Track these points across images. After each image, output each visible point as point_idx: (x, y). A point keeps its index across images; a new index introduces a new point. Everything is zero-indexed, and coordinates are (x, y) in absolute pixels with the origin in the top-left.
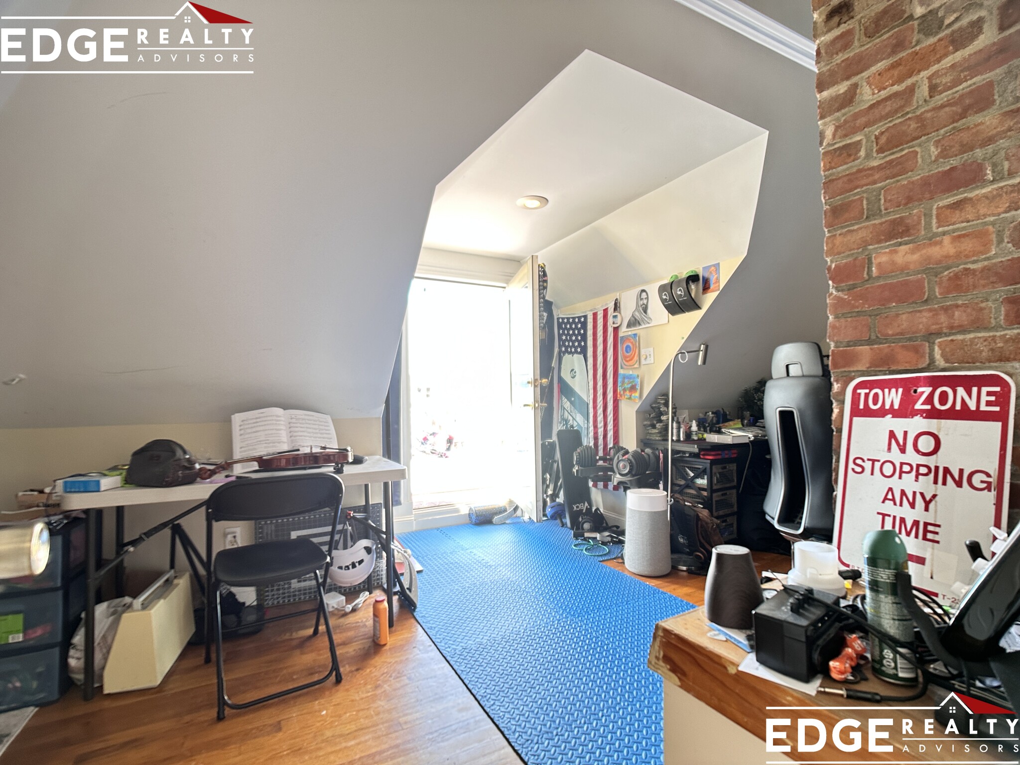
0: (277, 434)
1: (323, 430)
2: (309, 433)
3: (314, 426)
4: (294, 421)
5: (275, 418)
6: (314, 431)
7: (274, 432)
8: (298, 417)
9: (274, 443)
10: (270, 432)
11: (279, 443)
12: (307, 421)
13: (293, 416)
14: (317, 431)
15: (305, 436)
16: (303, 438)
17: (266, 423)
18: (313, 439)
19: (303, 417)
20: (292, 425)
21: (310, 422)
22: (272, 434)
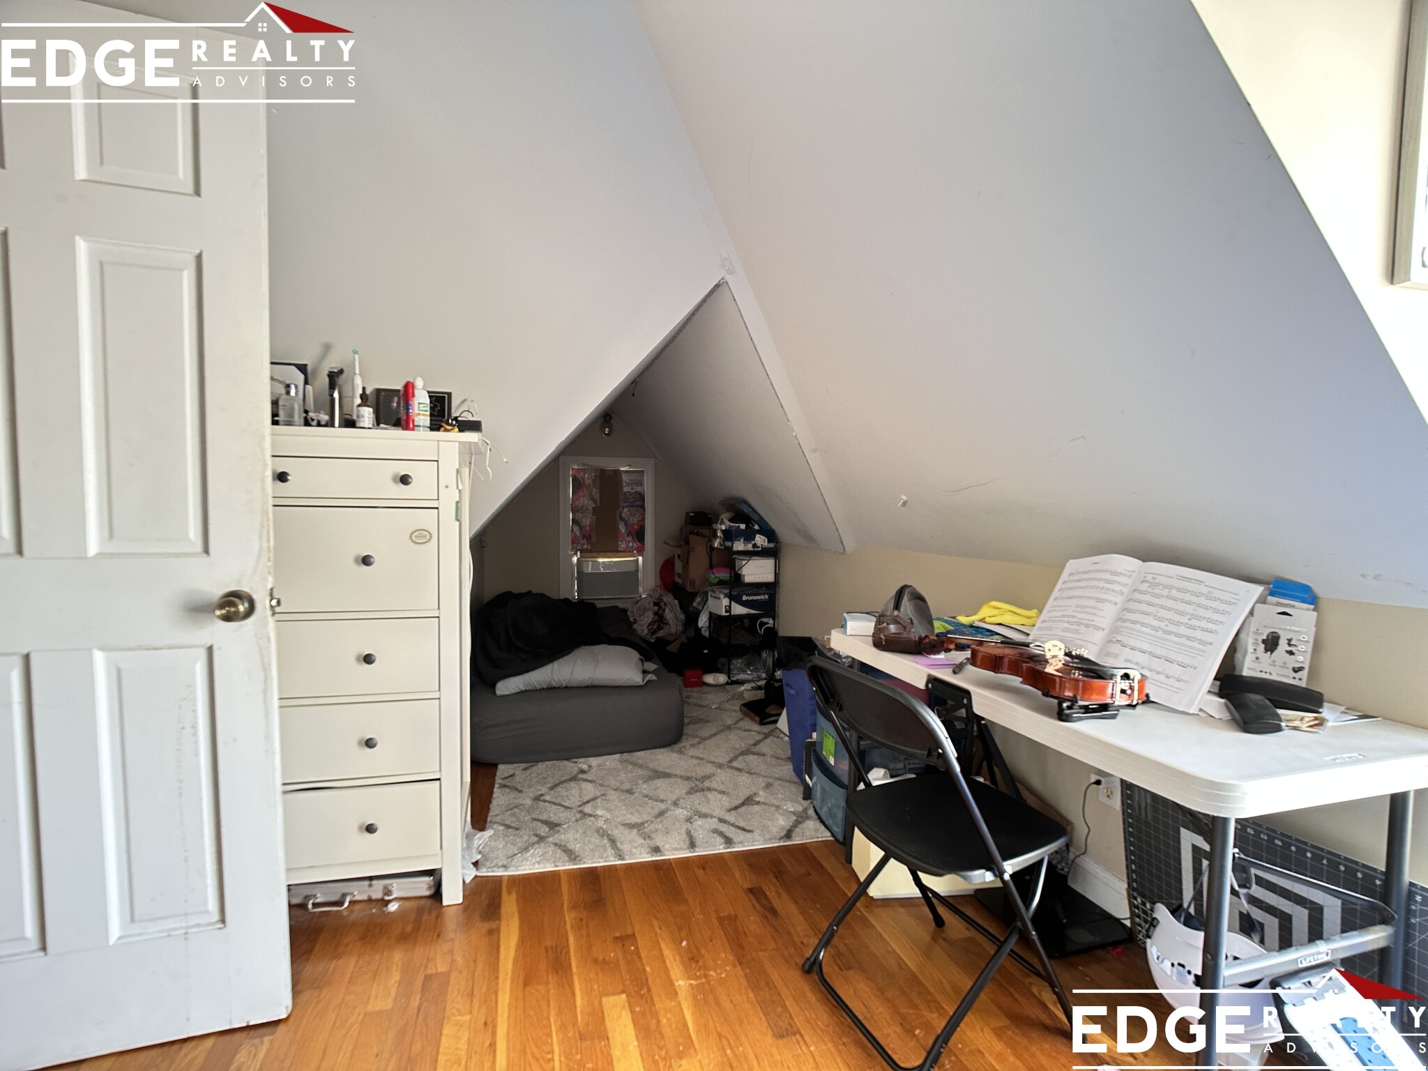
0: (1096, 608)
1: (1200, 618)
2: (1161, 619)
3: (1181, 606)
4: (1145, 587)
5: (1108, 576)
6: (1176, 617)
7: (1092, 603)
8: (1160, 579)
9: (1079, 624)
10: (1084, 602)
11: (1087, 626)
12: (1174, 592)
13: (1149, 578)
14: (1185, 619)
15: (1143, 624)
16: (1138, 627)
17: (1093, 583)
18: (1160, 634)
19: (1174, 582)
20: (1137, 596)
21: (1181, 595)
22: (1085, 607)
